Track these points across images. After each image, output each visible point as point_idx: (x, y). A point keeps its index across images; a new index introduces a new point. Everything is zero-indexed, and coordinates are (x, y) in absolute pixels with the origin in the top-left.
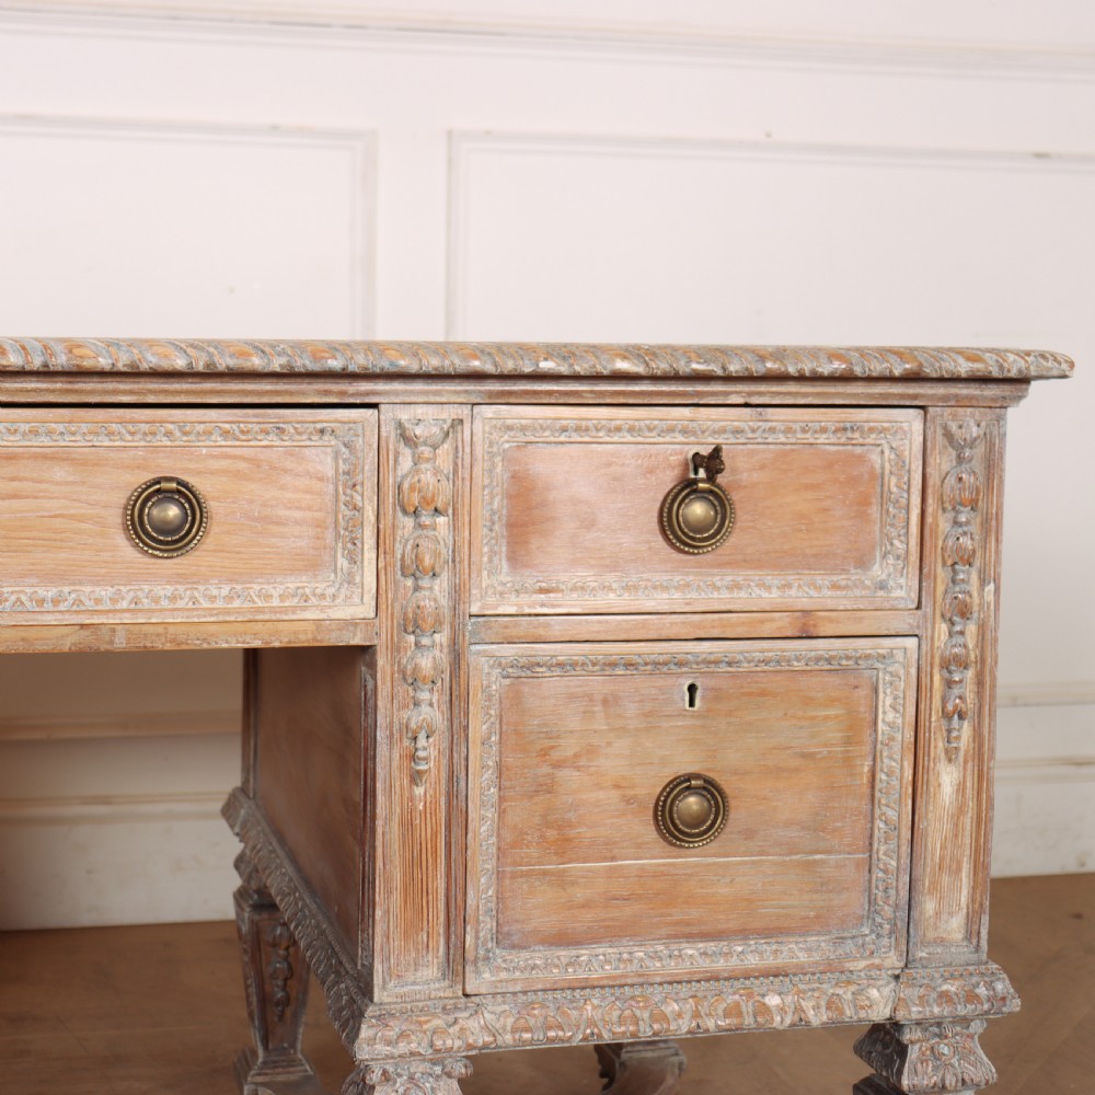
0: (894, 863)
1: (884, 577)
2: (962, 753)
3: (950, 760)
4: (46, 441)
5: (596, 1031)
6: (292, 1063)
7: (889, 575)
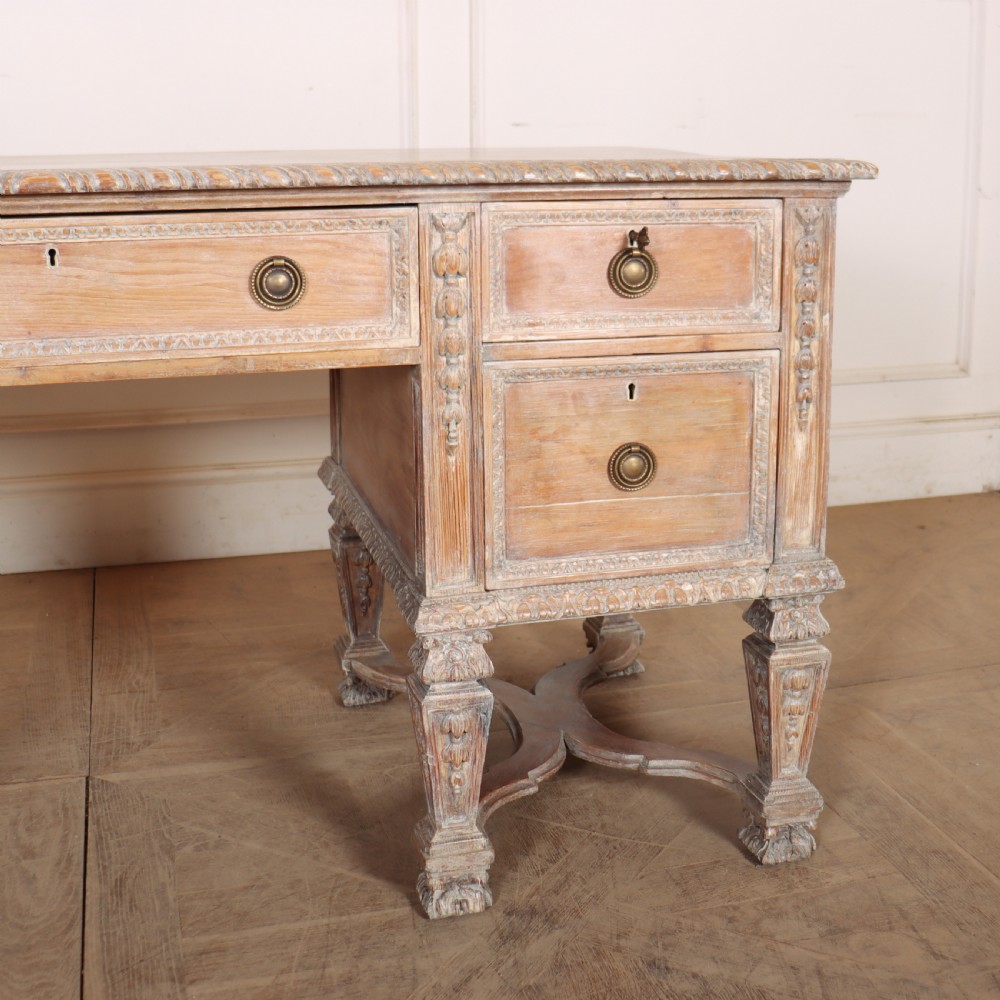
0: (765, 497)
1: (757, 310)
2: (809, 424)
3: (801, 430)
4: (195, 235)
5: (572, 610)
6: (374, 644)
7: (761, 309)
